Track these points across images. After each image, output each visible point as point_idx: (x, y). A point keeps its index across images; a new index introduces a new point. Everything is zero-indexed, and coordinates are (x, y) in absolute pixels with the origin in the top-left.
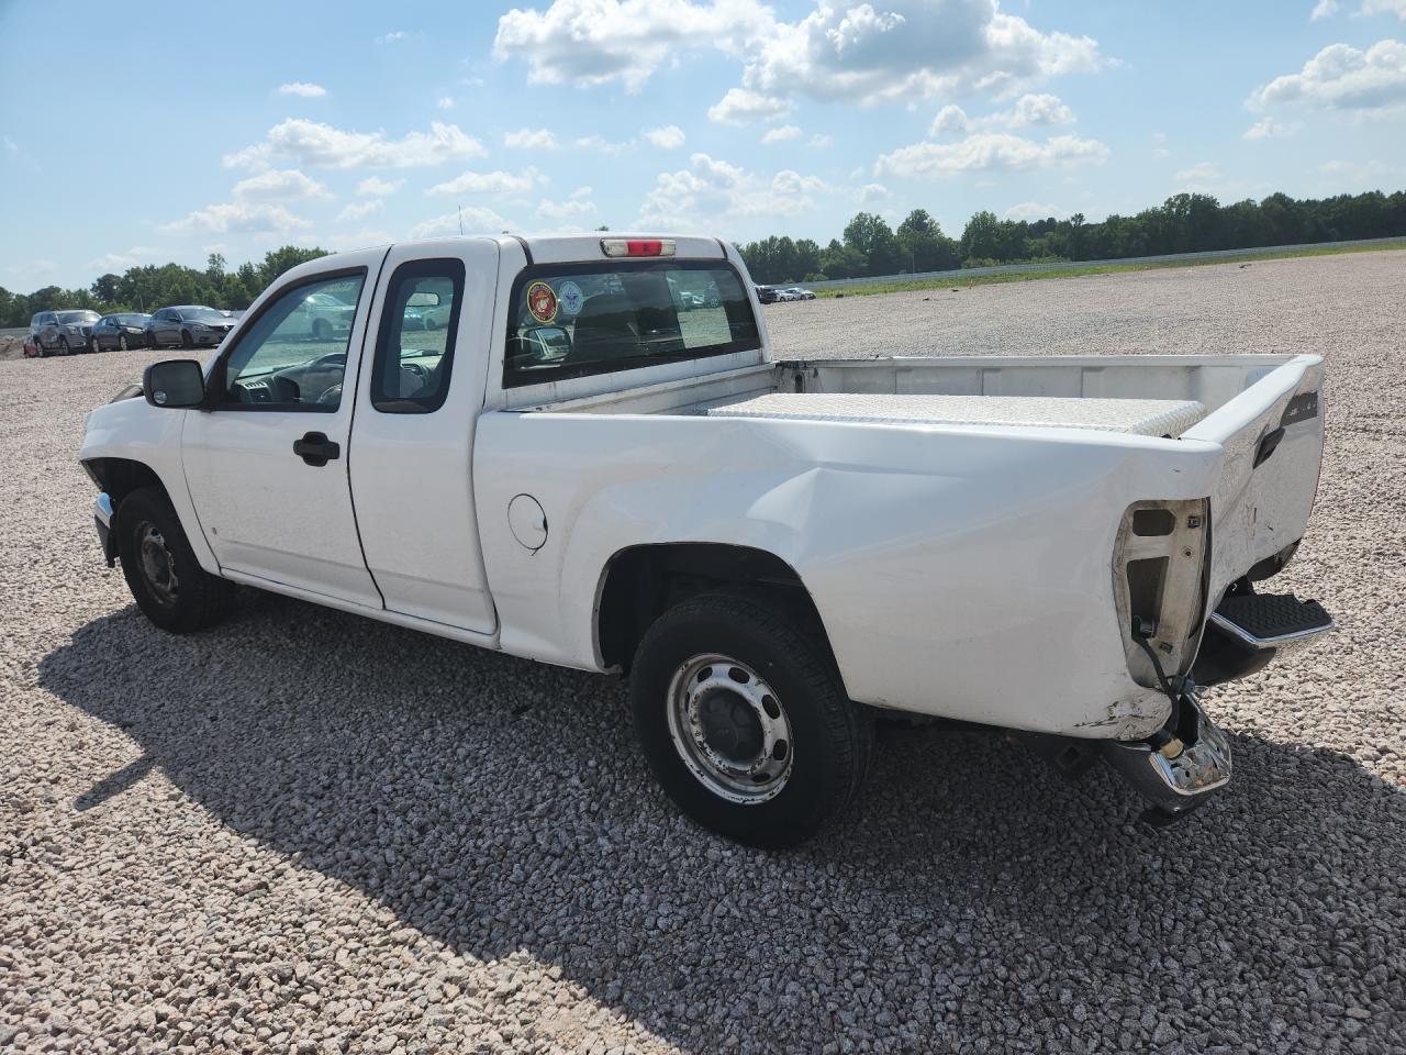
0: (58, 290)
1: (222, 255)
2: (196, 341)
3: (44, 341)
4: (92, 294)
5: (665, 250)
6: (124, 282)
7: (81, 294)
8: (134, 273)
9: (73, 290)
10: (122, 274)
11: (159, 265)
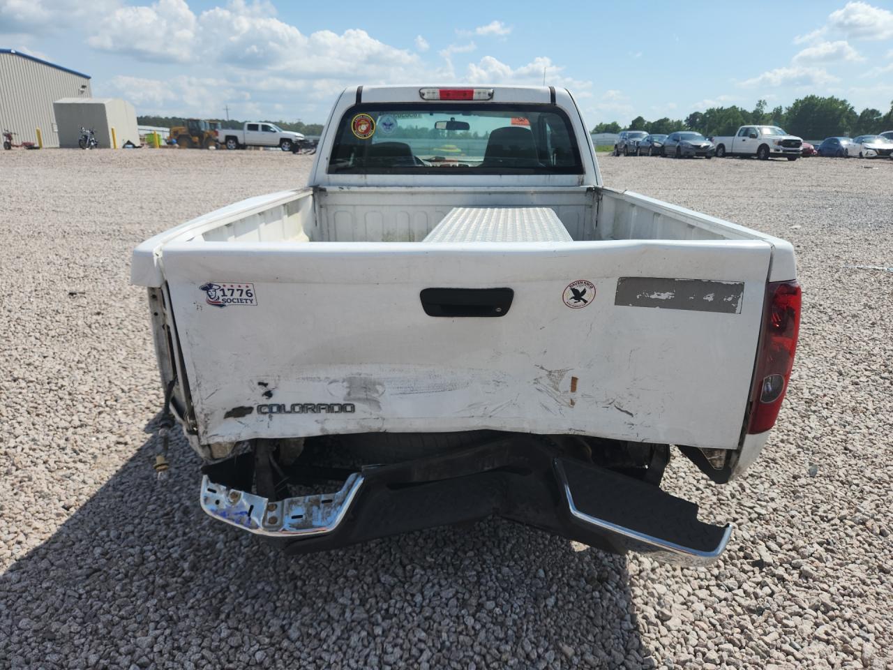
0: (668, 120)
1: (766, 101)
2: (682, 153)
3: (619, 147)
4: (684, 123)
5: (475, 96)
6: (703, 117)
7: (679, 123)
8: (711, 112)
9: (675, 121)
10: (703, 112)
11: (726, 107)
